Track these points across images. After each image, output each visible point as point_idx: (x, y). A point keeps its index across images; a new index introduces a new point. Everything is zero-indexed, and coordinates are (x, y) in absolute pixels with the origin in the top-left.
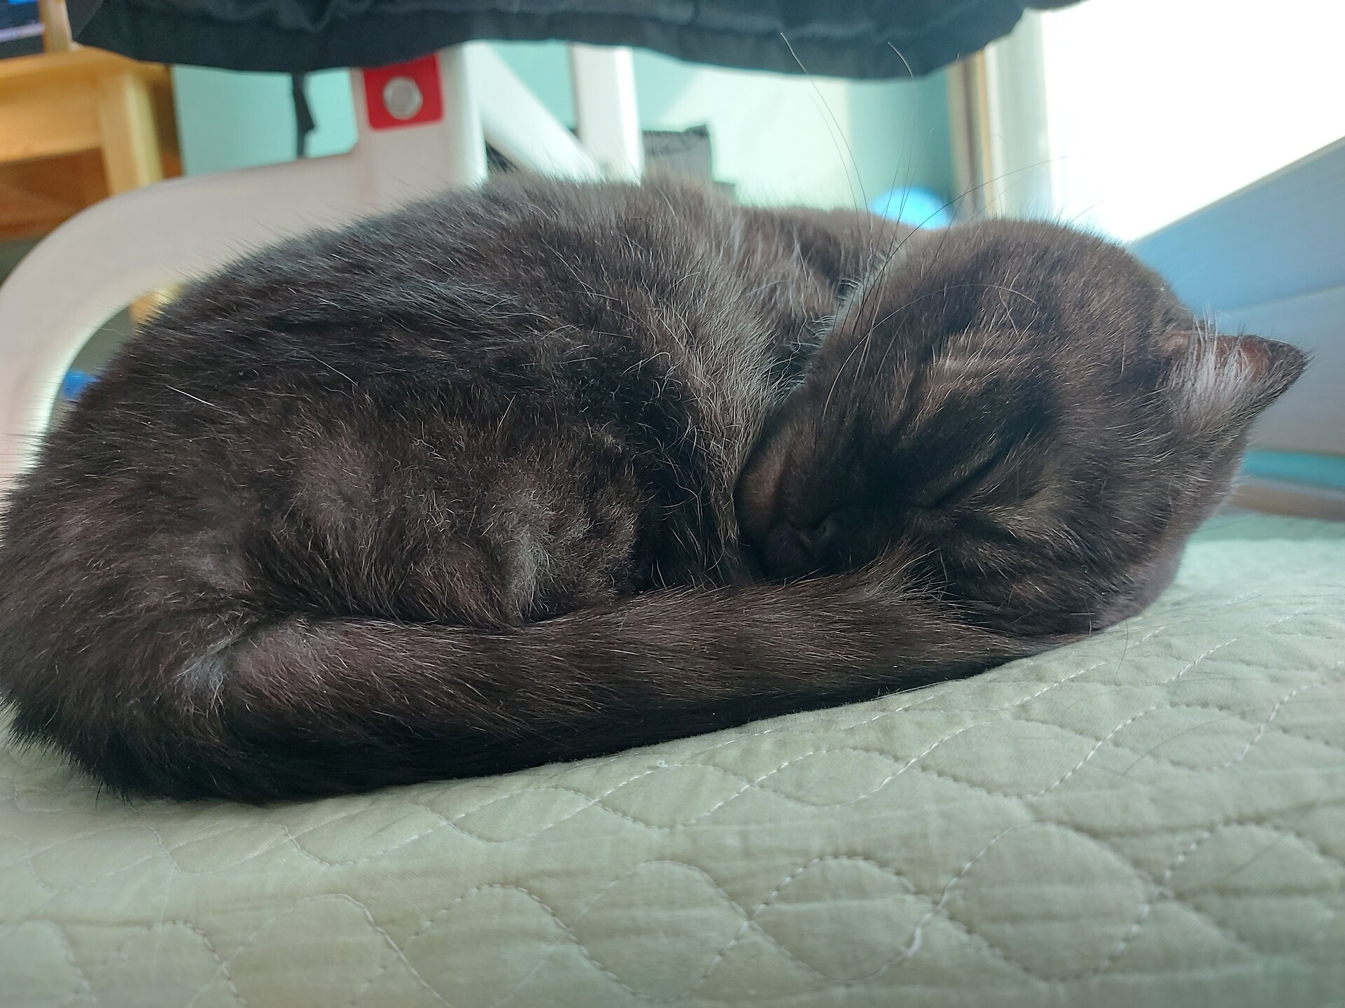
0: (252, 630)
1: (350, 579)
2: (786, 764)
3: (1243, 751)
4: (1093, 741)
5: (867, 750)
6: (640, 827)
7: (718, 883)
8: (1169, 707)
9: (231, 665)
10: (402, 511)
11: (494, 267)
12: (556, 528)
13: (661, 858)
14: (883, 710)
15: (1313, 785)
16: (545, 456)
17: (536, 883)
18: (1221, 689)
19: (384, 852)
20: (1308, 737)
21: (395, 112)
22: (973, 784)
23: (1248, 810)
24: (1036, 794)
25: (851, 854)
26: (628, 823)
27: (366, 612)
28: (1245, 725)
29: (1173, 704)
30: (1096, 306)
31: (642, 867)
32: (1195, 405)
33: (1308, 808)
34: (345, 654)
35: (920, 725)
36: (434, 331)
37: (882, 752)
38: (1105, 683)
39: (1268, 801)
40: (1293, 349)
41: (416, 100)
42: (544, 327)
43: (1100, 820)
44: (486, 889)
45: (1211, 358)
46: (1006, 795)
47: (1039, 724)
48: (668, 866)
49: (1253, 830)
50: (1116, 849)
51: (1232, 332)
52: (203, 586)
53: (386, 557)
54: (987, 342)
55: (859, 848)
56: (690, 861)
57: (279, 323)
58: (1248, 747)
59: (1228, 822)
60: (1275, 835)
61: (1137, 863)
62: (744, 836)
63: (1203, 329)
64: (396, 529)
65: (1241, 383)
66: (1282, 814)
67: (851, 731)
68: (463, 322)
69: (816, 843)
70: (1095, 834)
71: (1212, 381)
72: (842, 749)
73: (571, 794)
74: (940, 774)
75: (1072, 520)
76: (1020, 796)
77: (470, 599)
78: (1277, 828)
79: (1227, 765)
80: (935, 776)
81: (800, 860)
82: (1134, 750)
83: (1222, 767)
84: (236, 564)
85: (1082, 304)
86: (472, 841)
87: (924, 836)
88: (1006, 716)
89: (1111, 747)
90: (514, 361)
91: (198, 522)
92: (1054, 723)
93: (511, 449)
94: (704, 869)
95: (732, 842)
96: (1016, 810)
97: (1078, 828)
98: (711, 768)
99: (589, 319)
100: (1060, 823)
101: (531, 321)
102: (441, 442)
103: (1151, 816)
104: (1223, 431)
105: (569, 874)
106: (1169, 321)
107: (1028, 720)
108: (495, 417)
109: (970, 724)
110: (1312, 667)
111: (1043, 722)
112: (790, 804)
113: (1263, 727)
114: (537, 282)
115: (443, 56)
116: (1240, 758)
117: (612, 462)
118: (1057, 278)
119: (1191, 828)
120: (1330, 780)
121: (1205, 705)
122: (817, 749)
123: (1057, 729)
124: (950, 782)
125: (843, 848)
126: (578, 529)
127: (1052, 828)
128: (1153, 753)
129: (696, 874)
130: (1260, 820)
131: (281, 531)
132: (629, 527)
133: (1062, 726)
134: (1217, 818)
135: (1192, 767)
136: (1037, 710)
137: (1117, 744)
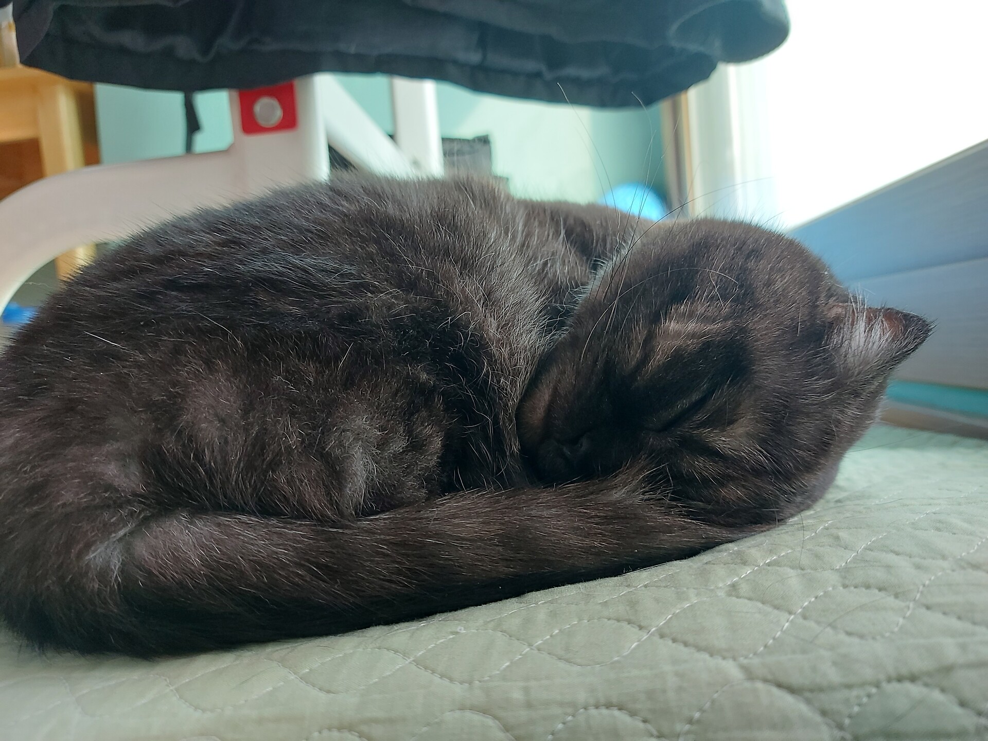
0: (145, 521)
1: (222, 482)
2: (557, 631)
3: (898, 624)
4: (786, 615)
5: (618, 620)
6: (446, 682)
7: (507, 728)
8: (841, 588)
9: (128, 549)
10: (264, 431)
11: (338, 244)
12: (382, 445)
13: (462, 708)
14: (628, 586)
15: (951, 651)
16: (375, 388)
17: (364, 728)
18: (879, 575)
19: (246, 701)
20: (945, 613)
21: (262, 122)
22: (699, 649)
23: (904, 671)
24: (746, 658)
25: (609, 706)
26: (437, 679)
27: (233, 508)
28: (898, 603)
29: (845, 586)
30: (778, 285)
31: (448, 716)
32: (850, 359)
33: (948, 669)
34: (218, 541)
35: (657, 600)
36: (292, 293)
37: (630, 622)
38: (792, 568)
39: (919, 664)
40: (921, 319)
41: (278, 114)
42: (376, 291)
43: (796, 679)
44: (325, 733)
45: (861, 325)
46: (724, 658)
47: (746, 601)
48: (468, 714)
49: (908, 686)
50: (808, 702)
51: (878, 306)
52: (109, 487)
53: (250, 467)
54: (700, 310)
55: (614, 700)
56: (485, 711)
57: (172, 285)
59: (889, 680)
60: (925, 690)
61: (824, 713)
62: (526, 690)
63: (856, 302)
64: (259, 446)
65: (884, 344)
66: (929, 674)
67: (605, 604)
68: (314, 286)
69: (582, 696)
70: (792, 690)
71: (862, 340)
72: (599, 619)
73: (391, 654)
74: (674, 640)
75: (763, 442)
76: (734, 659)
77: (315, 499)
78: (926, 685)
79: (887, 634)
80: (670, 642)
81: (570, 710)
82: (818, 623)
83: (883, 636)
84: (134, 469)
85: (769, 284)
86: (314, 692)
87: (664, 691)
88: (721, 594)
89: (801, 620)
90: (352, 316)
91: (105, 436)
92: (757, 600)
93: (349, 383)
94: (495, 717)
95: (517, 695)
96: (731, 669)
97: (780, 685)
98: (500, 634)
99: (409, 285)
100: (765, 681)
101: (366, 286)
102: (294, 377)
103: (834, 676)
104: (872, 378)
105: (391, 721)
106: (831, 296)
107: (738, 597)
108: (337, 359)
109: (695, 600)
110: (944, 557)
111: (750, 599)
112: (561, 664)
114: (370, 255)
115: (298, 83)
116: (896, 629)
117: (424, 394)
118: (751, 264)
119: (863, 685)
120: (963, 647)
121: (868, 587)
122: (580, 620)
123: (760, 605)
124: (681, 647)
125: (602, 700)
126: (398, 445)
127: (760, 685)
128: (832, 625)
129: (490, 721)
130: (913, 679)
131: (170, 444)
132: (437, 443)
133: (763, 603)
134: (882, 677)
135: (862, 636)
136: (744, 588)
137: (805, 618)
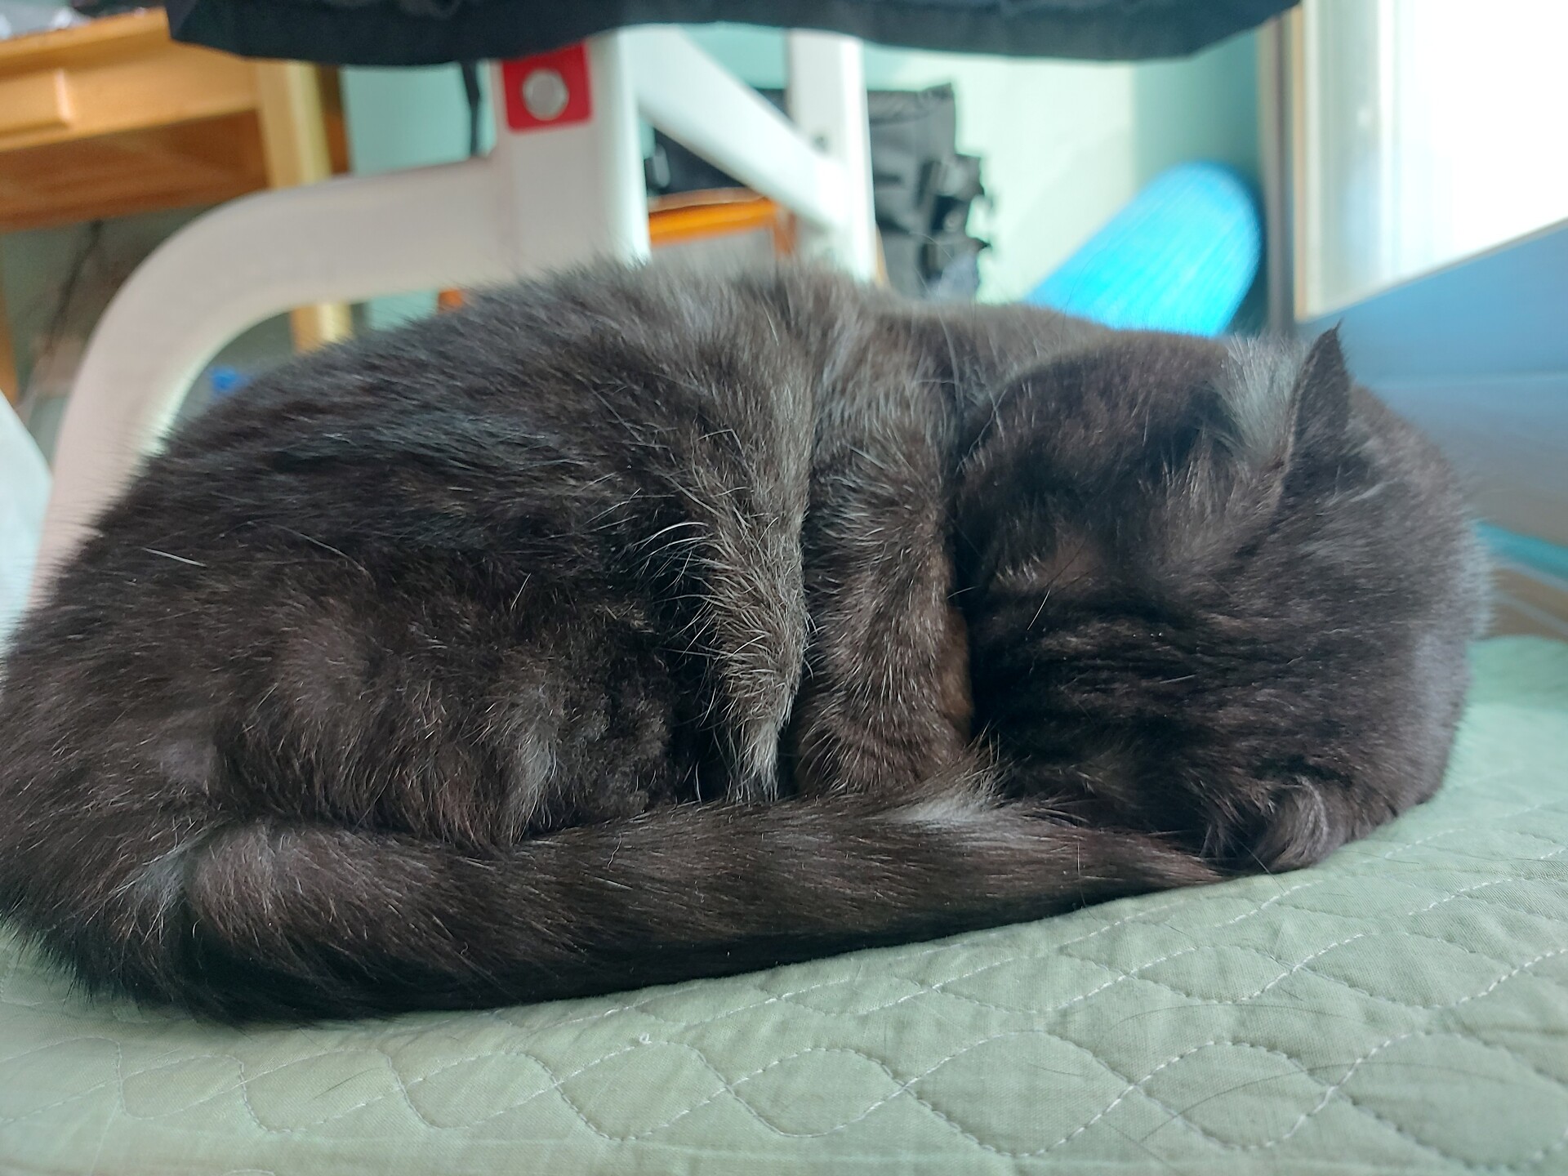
2: (776, 1062)
3: (1293, 1127)
4: (1123, 1084)
5: (869, 1056)
6: (591, 1131)
8: (1230, 1043)
18: (1298, 1026)
19: (325, 1121)
20: (1379, 1117)
21: (534, 110)
22: (967, 1129)
24: (1032, 1154)
26: (580, 1124)
28: (1313, 1086)
29: (1236, 1041)
35: (940, 1025)
36: (452, 479)
37: (884, 1062)
41: (560, 98)
42: (582, 475)
46: (999, 1150)
47: (1072, 1047)
53: (369, 759)
57: (283, 463)
58: (1302, 1118)
62: (694, 1163)
67: (864, 1020)
68: (488, 469)
72: (844, 1048)
73: (537, 1068)
74: (936, 1107)
76: (1014, 1154)
77: (456, 811)
79: (1269, 1144)
80: (927, 1110)
82: (1167, 1105)
83: (1261, 1146)
86: (414, 1120)
88: (1040, 1025)
89: (1142, 1097)
92: (1090, 1048)
93: (525, 633)
98: (694, 1054)
101: (568, 469)
102: (442, 623)
107: (1061, 1037)
108: (509, 594)
109: (995, 1033)
110: (1427, 1003)
111: (1079, 1044)
112: (759, 1126)
113: (1331, 1090)
115: (594, 48)
116: (1287, 1136)
121: (1272, 1048)
122: (816, 1046)
123: (1088, 1056)
124: (942, 1122)
126: (597, 727)
128: (1185, 1114)
131: (253, 726)
132: (659, 728)
133: (1096, 1054)
135: (1226, 1142)
136: (1079, 1020)
137: (1149, 1093)
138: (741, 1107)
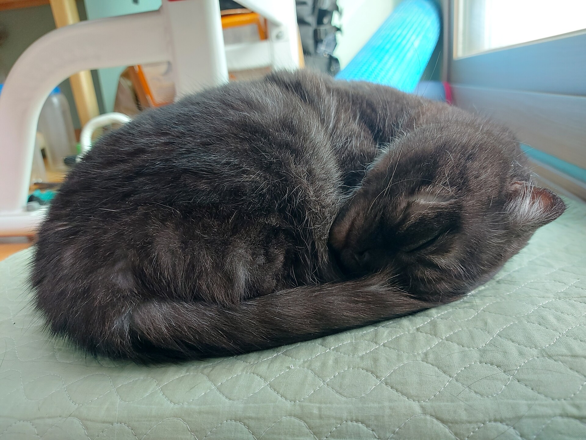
1: (174, 287)
2: (337, 374)
4: (448, 377)
5: (367, 371)
6: (283, 399)
7: (310, 428)
8: (479, 363)
9: (131, 317)
10: (193, 256)
13: (290, 415)
17: (246, 421)
18: (499, 357)
19: (193, 400)
20: (526, 385)
23: (498, 417)
24: (424, 401)
26: (279, 397)
27: (180, 298)
28: (505, 376)
31: (284, 419)
33: (519, 418)
34: (174, 318)
36: (203, 177)
37: (372, 372)
38: (458, 344)
39: (507, 413)
43: (446, 417)
44: (229, 421)
45: (528, 200)
46: (414, 401)
47: (431, 366)
48: (293, 419)
49: (499, 424)
50: (450, 428)
53: (188, 278)
55: (360, 418)
56: (301, 418)
58: (504, 387)
59: (490, 421)
61: (456, 434)
62: (320, 409)
64: (191, 267)
65: (538, 214)
68: (216, 174)
69: (345, 415)
70: (443, 421)
71: (527, 209)
72: (358, 368)
73: (259, 378)
74: (392, 387)
76: (419, 402)
77: (220, 295)
78: (507, 425)
79: (494, 395)
81: (339, 421)
82: (463, 384)
84: (130, 277)
86: (224, 399)
87: (383, 416)
88: (419, 359)
89: (455, 382)
92: (436, 366)
93: (235, 231)
94: (305, 422)
95: (316, 411)
96: (416, 407)
97: (438, 418)
98: (310, 372)
99: (267, 168)
100: (431, 415)
101: (244, 172)
102: (207, 229)
103: (464, 416)
105: (258, 419)
106: (514, 177)
107: (427, 362)
108: (229, 218)
109: (405, 362)
112: (337, 396)
113: (511, 377)
114: (245, 150)
116: (500, 392)
117: (275, 231)
118: (469, 164)
119: (477, 422)
120: (530, 407)
121: (492, 364)
122: (349, 368)
124: (395, 392)
125: (354, 418)
126: (261, 260)
127: (428, 417)
128: (469, 387)
129: (302, 423)
130: (502, 421)
131: (147, 269)
132: (281, 258)
133: (438, 368)
134: (487, 419)
135: (482, 395)
136: (431, 357)
138: (330, 389)
